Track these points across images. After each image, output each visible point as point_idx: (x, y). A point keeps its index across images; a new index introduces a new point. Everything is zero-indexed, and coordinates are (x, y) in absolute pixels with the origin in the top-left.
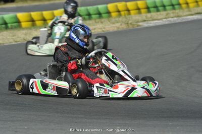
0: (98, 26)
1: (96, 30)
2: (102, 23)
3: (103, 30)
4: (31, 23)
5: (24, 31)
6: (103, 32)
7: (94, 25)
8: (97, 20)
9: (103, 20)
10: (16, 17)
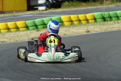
0: (116, 25)
1: (114, 28)
2: (118, 23)
3: (119, 28)
4: (70, 23)
5: (65, 29)
6: (118, 30)
7: (113, 25)
8: (115, 21)
9: (119, 21)
10: (60, 18)
